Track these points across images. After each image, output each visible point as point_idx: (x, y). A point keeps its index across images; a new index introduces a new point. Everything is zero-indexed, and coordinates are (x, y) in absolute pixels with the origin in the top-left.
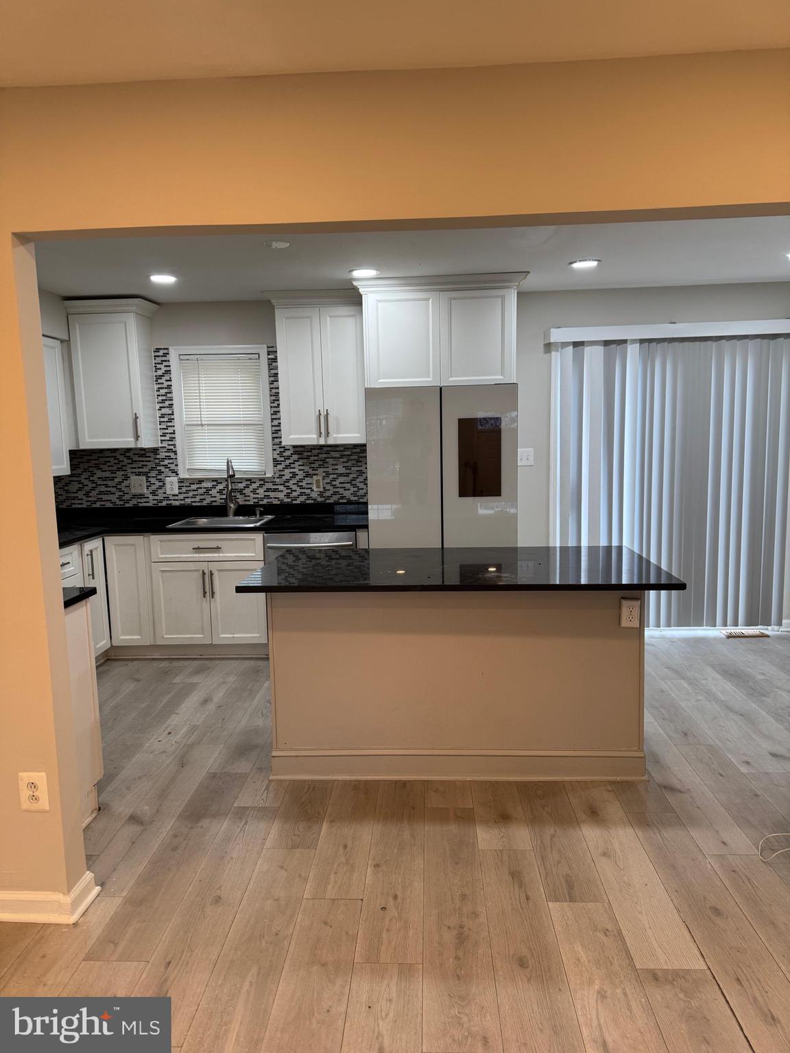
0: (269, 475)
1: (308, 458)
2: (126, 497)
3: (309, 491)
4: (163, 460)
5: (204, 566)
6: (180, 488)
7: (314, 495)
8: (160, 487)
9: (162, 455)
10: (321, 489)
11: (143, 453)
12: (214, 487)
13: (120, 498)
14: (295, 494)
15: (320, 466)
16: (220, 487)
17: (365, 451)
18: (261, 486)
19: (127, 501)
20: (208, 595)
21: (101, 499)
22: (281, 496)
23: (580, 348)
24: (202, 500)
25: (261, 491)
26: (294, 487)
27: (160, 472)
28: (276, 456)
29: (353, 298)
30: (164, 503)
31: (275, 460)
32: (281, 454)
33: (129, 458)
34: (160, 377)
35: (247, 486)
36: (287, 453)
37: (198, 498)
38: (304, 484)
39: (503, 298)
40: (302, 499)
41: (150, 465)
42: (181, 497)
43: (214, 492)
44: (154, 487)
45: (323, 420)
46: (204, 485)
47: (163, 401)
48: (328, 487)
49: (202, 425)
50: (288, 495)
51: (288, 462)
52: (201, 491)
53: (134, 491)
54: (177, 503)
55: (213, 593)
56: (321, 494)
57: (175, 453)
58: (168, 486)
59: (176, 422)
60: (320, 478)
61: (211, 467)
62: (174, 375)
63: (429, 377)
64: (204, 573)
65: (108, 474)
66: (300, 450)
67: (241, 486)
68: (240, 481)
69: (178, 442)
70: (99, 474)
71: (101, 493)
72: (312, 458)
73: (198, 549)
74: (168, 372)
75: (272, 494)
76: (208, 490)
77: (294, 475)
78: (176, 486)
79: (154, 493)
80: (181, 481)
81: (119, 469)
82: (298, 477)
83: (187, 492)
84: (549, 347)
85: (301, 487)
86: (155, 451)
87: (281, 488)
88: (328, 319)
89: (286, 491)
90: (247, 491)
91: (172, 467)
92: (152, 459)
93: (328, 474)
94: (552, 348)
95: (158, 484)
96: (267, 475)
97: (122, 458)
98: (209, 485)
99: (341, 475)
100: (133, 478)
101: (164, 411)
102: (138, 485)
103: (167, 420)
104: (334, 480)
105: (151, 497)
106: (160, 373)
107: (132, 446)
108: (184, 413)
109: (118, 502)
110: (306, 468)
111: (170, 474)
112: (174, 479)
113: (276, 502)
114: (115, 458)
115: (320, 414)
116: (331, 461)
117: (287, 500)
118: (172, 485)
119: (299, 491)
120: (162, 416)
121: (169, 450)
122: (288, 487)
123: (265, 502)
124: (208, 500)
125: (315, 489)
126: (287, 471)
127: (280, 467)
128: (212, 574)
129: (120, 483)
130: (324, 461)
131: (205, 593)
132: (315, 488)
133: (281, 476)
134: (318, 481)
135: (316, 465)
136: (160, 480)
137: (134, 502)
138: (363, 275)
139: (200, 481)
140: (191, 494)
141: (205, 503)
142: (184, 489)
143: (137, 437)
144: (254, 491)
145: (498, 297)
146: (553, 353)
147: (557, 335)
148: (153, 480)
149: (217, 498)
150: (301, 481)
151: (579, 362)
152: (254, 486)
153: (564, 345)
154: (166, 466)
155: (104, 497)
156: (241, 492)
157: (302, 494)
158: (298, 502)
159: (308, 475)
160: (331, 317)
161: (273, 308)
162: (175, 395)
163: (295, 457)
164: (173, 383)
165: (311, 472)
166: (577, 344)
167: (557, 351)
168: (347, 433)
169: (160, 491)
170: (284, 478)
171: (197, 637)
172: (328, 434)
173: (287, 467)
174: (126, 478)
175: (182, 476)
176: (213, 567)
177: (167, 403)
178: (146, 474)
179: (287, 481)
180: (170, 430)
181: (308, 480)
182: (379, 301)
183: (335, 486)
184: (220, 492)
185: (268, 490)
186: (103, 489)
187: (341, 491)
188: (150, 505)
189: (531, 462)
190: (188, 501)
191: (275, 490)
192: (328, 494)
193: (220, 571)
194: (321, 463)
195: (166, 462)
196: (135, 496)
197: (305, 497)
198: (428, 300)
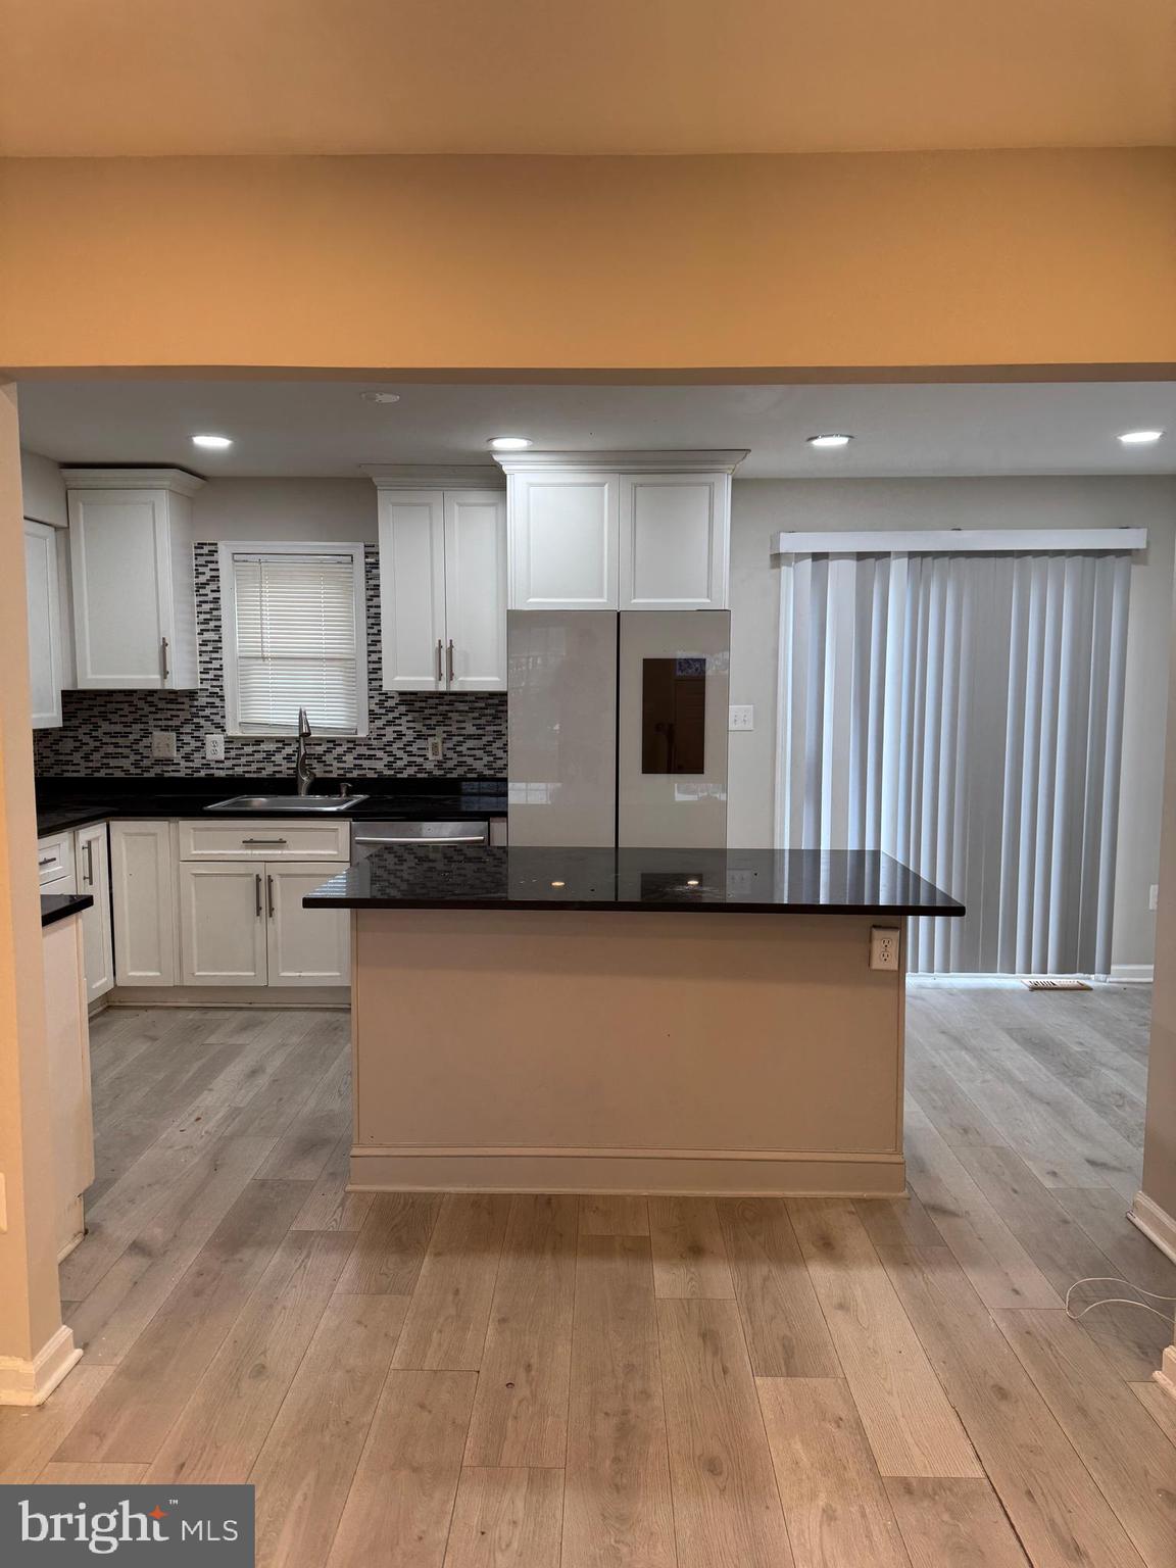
0: (362, 734)
1: (421, 710)
2: (146, 763)
3: (421, 759)
4: (203, 708)
5: (259, 869)
6: (227, 750)
7: (429, 766)
8: (198, 749)
9: (202, 701)
10: (440, 758)
11: (173, 697)
12: (279, 750)
13: (136, 765)
14: (400, 764)
15: (439, 724)
16: (288, 750)
17: (504, 703)
18: (350, 750)
19: (147, 769)
20: (263, 912)
21: (107, 766)
22: (379, 766)
23: (824, 561)
24: (260, 770)
25: (349, 758)
26: (400, 754)
27: (199, 727)
28: (373, 707)
29: (494, 480)
30: (203, 773)
31: (371, 712)
32: (381, 704)
33: (151, 704)
34: (203, 585)
35: (329, 751)
36: (390, 703)
37: (254, 767)
38: (414, 749)
39: (711, 485)
40: (411, 771)
41: (184, 716)
42: (228, 764)
43: (278, 758)
44: (187, 749)
45: (445, 656)
46: (264, 747)
47: (206, 621)
48: (450, 754)
49: (263, 658)
50: (389, 766)
51: (391, 716)
52: (258, 756)
53: (157, 754)
54: (222, 774)
55: (271, 909)
56: (439, 764)
57: (222, 698)
58: (209, 748)
59: (225, 653)
60: (438, 740)
61: (274, 721)
62: (223, 583)
63: (601, 596)
64: (258, 879)
65: (118, 728)
66: (410, 699)
67: (319, 750)
68: (319, 742)
69: (227, 682)
70: (105, 727)
71: (107, 756)
72: (427, 711)
73: (250, 843)
74: (215, 578)
75: (366, 763)
76: (269, 754)
77: (400, 735)
78: (221, 748)
79: (187, 758)
80: (229, 740)
81: (135, 721)
82: (405, 739)
83: (238, 757)
84: (777, 559)
85: (410, 754)
86: (191, 694)
87: (380, 754)
88: (456, 507)
89: (387, 759)
90: (328, 758)
91: (217, 719)
92: (186, 707)
93: (450, 735)
94: (783, 561)
95: (194, 744)
96: (360, 735)
97: (141, 704)
98: (272, 747)
99: (470, 737)
100: (157, 733)
101: (207, 636)
102: (163, 744)
103: (211, 646)
104: (460, 744)
105: (183, 763)
106: (202, 579)
107: (158, 686)
108: (237, 639)
109: (133, 770)
110: (418, 726)
111: (213, 730)
112: (219, 738)
113: (371, 775)
114: (131, 704)
115: (440, 647)
116: (455, 716)
117: (388, 772)
118: (215, 747)
119: (406, 759)
120: (205, 643)
121: (213, 694)
122: (390, 754)
123: (355, 774)
124: (269, 770)
125: (431, 757)
126: (390, 729)
127: (379, 723)
128: (270, 880)
129: (137, 741)
130: (445, 715)
131: (259, 909)
132: (430, 755)
133: (380, 737)
134: (435, 746)
135: (433, 722)
136: (197, 739)
137: (157, 770)
138: (508, 446)
139: (258, 741)
140: (243, 760)
141: (264, 774)
142: (233, 753)
143: (165, 673)
144: (339, 758)
145: (705, 484)
146: (784, 568)
147: (789, 543)
148: (187, 739)
149: (282, 767)
150: (409, 744)
151: (820, 583)
152: (340, 750)
153: (800, 556)
154: (207, 718)
155: (113, 762)
156: (319, 758)
157: (410, 764)
158: (405, 775)
159: (420, 736)
160: (460, 505)
161: (374, 490)
162: (223, 613)
163: (403, 709)
164: (222, 595)
165: (425, 731)
166: (817, 557)
167: (789, 565)
168: (481, 675)
169: (196, 755)
170: (385, 739)
171: (244, 976)
172: (451, 675)
173: (389, 723)
174: (147, 734)
175: (231, 732)
176: (274, 870)
177: (212, 624)
178: (177, 729)
179: (390, 744)
180: (215, 665)
181: (420, 743)
182: (532, 485)
183: (460, 754)
184: (288, 758)
185: (360, 757)
186: (111, 749)
187: (469, 760)
188: (181, 774)
189: (750, 726)
190: (239, 770)
191: (370, 757)
192: (450, 764)
193: (282, 876)
194: (440, 718)
195: (208, 712)
196: (158, 762)
197: (416, 769)
198: (603, 485)
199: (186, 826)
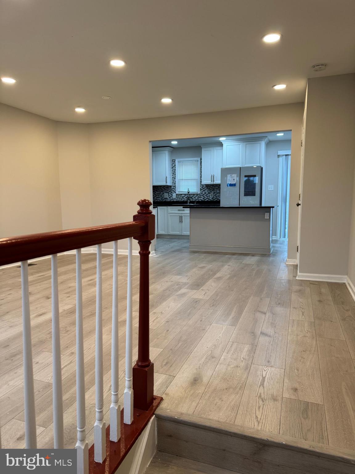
0: (199, 193)
1: (209, 188)
2: (163, 199)
3: (209, 197)
4: (172, 189)
5: (180, 215)
6: (176, 196)
7: (210, 199)
8: (171, 196)
9: (172, 188)
10: (212, 197)
11: (168, 186)
12: (185, 196)
13: (161, 199)
14: (205, 198)
15: (212, 191)
16: (186, 196)
18: (197, 196)
19: (163, 200)
20: (181, 222)
21: (157, 199)
22: (202, 199)
23: (287, 156)
24: (181, 200)
25: (196, 197)
26: (205, 196)
27: (172, 192)
28: (201, 188)
29: (221, 144)
30: (172, 200)
31: (201, 189)
32: (202, 187)
33: (164, 188)
34: (173, 167)
35: (193, 196)
36: (204, 187)
37: (180, 199)
38: (208, 195)
39: (260, 143)
40: (207, 200)
41: (169, 190)
42: (176, 199)
43: (184, 198)
44: (170, 196)
45: (213, 177)
46: (182, 196)
47: (173, 173)
48: (214, 196)
49: (182, 180)
50: (203, 199)
51: (204, 189)
52: (181, 197)
53: (165, 197)
54: (175, 200)
55: (182, 222)
56: (212, 198)
57: (175, 187)
58: (173, 196)
59: (176, 179)
60: (212, 194)
61: (185, 191)
62: (176, 167)
63: (239, 165)
64: (180, 217)
65: (159, 193)
66: (208, 186)
67: (191, 196)
68: (191, 194)
69: (176, 184)
70: (157, 193)
71: (157, 198)
72: (210, 188)
73: (179, 210)
74: (175, 166)
75: (199, 198)
76: (183, 197)
77: (205, 193)
78: (175, 196)
79: (170, 198)
80: (177, 194)
81: (162, 191)
82: (206, 194)
83: (178, 197)
84: (279, 156)
85: (207, 196)
86: (171, 186)
87: (202, 196)
88: (215, 150)
89: (203, 197)
90: (193, 197)
91: (175, 191)
92: (170, 189)
93: (214, 193)
94: (280, 156)
95: (171, 195)
96: (198, 193)
97: (162, 188)
98: (183, 196)
99: (218, 193)
100: (165, 194)
101: (173, 176)
102: (166, 195)
103: (174, 178)
104: (216, 194)
105: (169, 199)
106: (173, 166)
107: (165, 185)
108: (178, 176)
109: (161, 200)
110: (209, 191)
111: (174, 193)
112: (175, 194)
113: (200, 200)
114: (161, 188)
115: (212, 176)
116: (215, 189)
117: (203, 200)
118: (174, 196)
119: (206, 197)
120: (173, 177)
121: (174, 186)
122: (204, 196)
123: (197, 200)
124: (183, 200)
125: (211, 197)
126: (204, 192)
127: (202, 191)
128: (182, 217)
129: (162, 195)
130: (214, 189)
131: (180, 222)
132: (211, 196)
133: (202, 193)
134: (212, 195)
135: (211, 190)
136: (171, 194)
137: (165, 200)
138: (222, 139)
139: (181, 195)
140: (179, 198)
141: (182, 200)
142: (177, 197)
143: (166, 182)
144: (195, 197)
147: (280, 153)
148: (170, 194)
149: (185, 199)
150: (207, 195)
151: (287, 160)
152: (195, 196)
153: (283, 155)
154: (173, 191)
155: (158, 199)
156: (191, 197)
157: (207, 198)
158: (206, 200)
159: (209, 193)
160: (216, 150)
161: (201, 148)
162: (176, 172)
163: (206, 188)
164: (176, 169)
165: (210, 192)
166: (286, 155)
167: (281, 157)
168: (218, 181)
169: (171, 197)
170: (203, 194)
171: (177, 233)
172: (214, 181)
173: (204, 191)
174: (163, 194)
175: (177, 193)
176: (183, 215)
177: (174, 174)
178: (168, 193)
179: (204, 195)
180: (175, 181)
181: (209, 194)
182: (227, 145)
183: (216, 196)
184: (186, 198)
185: (198, 197)
186: (158, 196)
187: (218, 197)
188: (169, 201)
189: (273, 189)
190: (178, 200)
191: (200, 197)
192: (214, 198)
194: (213, 190)
195: (173, 189)
196: (165, 198)
197: (208, 199)
198: (240, 144)
199: (169, 207)
